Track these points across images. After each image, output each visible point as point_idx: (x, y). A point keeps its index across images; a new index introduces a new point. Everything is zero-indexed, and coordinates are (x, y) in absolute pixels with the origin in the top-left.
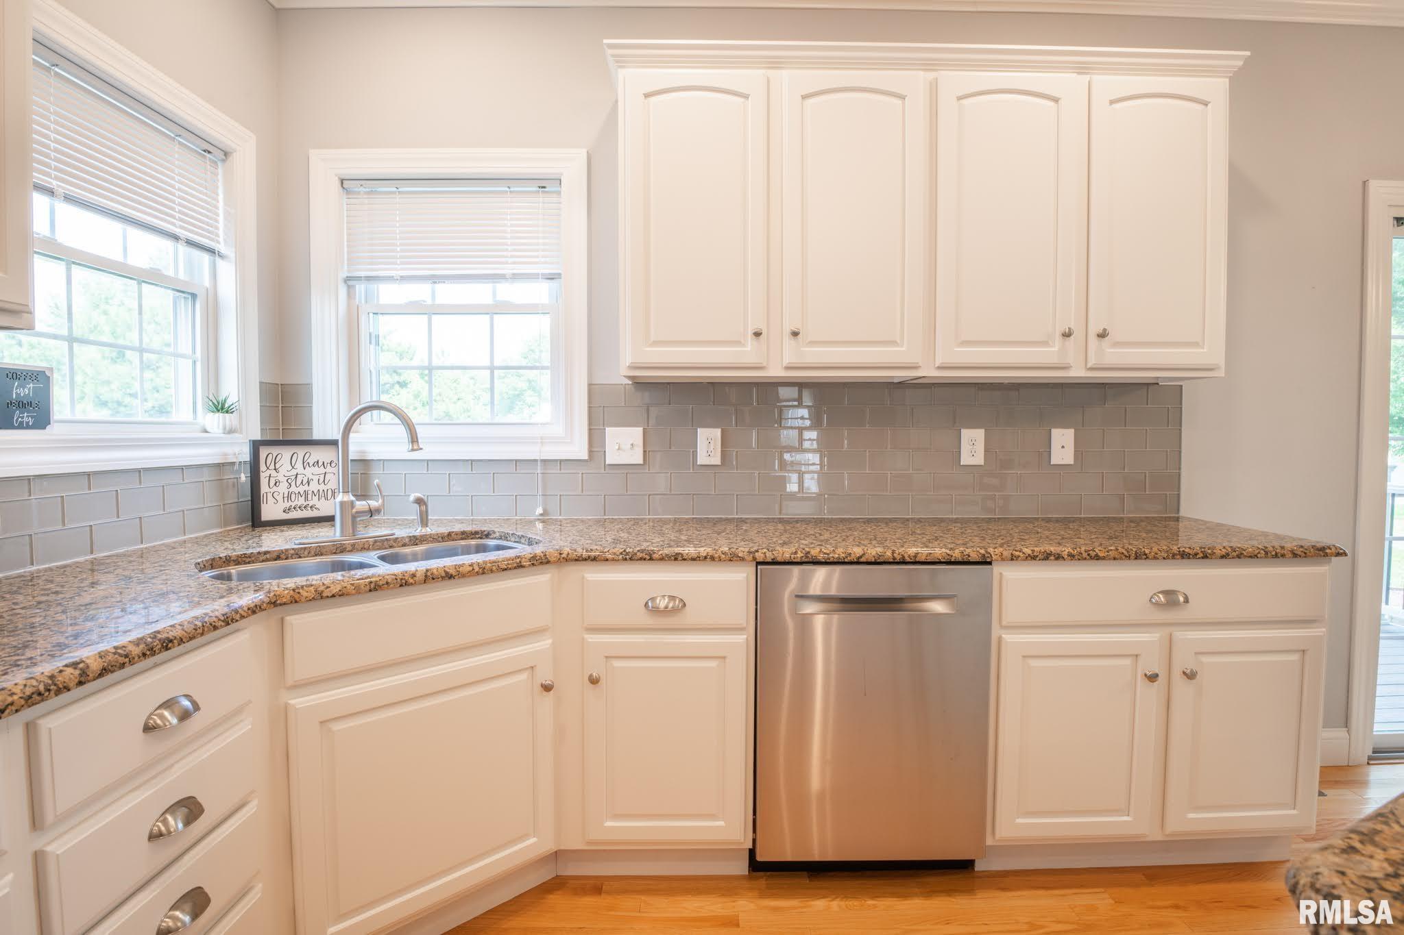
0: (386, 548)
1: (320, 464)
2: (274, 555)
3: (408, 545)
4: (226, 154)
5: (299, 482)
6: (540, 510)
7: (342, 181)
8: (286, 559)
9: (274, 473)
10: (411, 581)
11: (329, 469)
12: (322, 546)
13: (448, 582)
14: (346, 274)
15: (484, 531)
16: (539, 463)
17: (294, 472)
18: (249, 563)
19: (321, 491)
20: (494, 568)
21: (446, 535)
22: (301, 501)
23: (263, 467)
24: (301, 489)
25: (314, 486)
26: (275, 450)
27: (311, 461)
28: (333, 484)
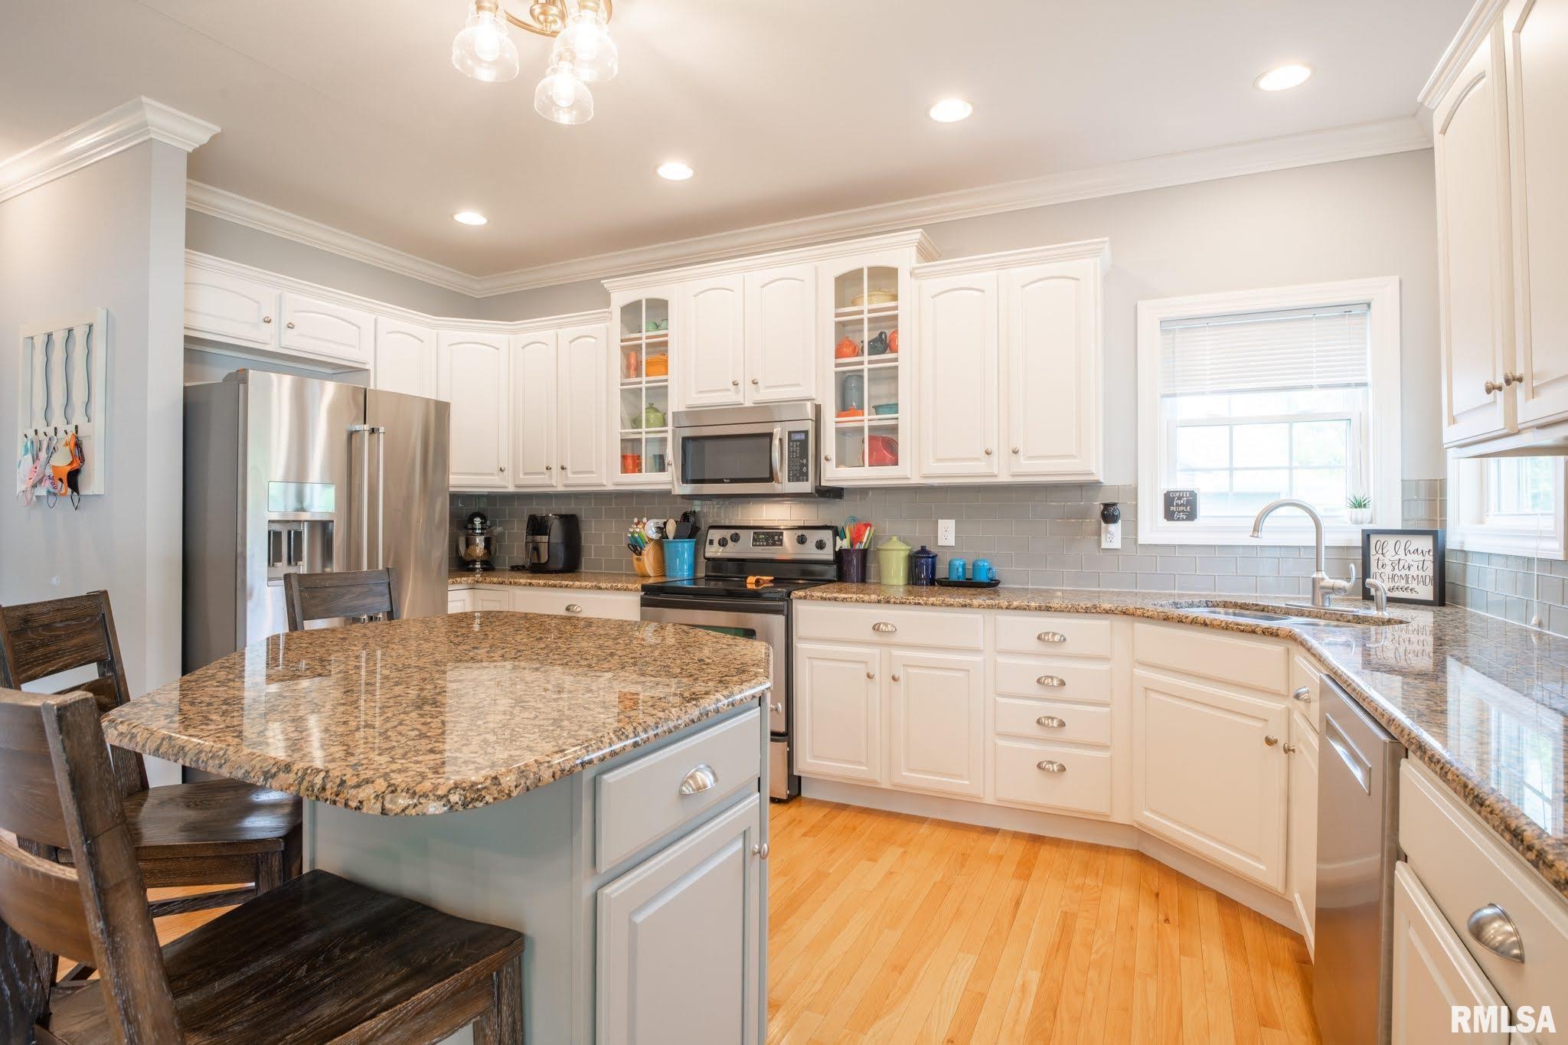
1: (1420, 551)
4: (1369, 305)
5: (1401, 566)
9: (1381, 557)
11: (1427, 557)
17: (1397, 558)
19: (1420, 576)
22: (1403, 583)
23: (1373, 551)
24: (1403, 573)
25: (1414, 572)
26: (1382, 538)
27: (1412, 549)
28: (1430, 571)
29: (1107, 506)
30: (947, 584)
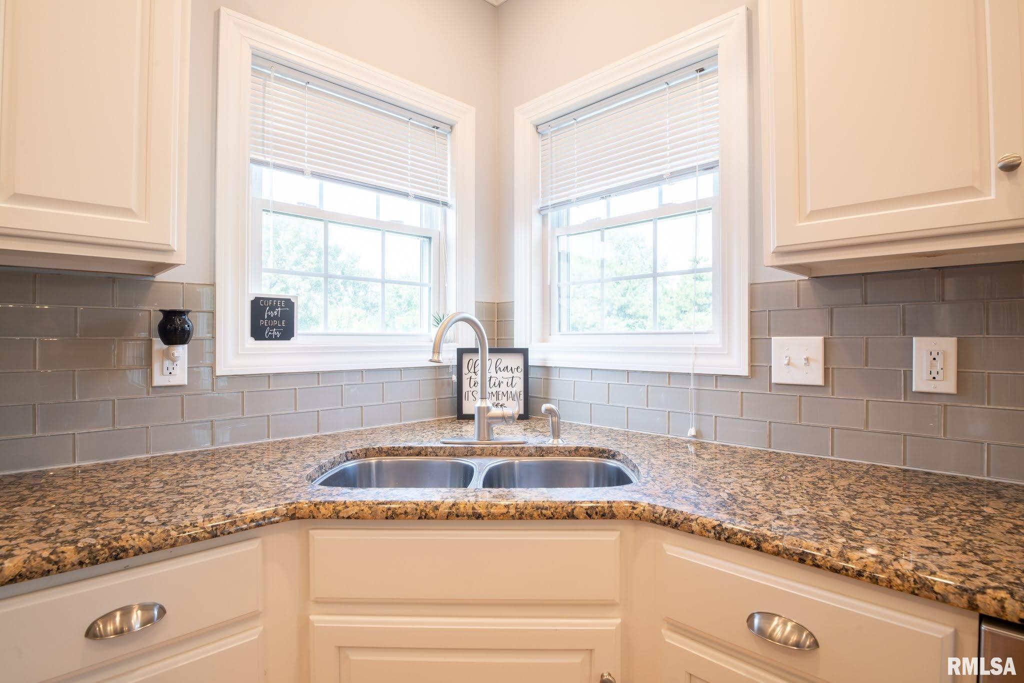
0: (512, 456)
1: (509, 368)
2: (416, 451)
3: (534, 456)
4: (451, 127)
5: (492, 384)
6: (692, 432)
7: (537, 127)
8: (426, 456)
9: (473, 375)
10: (432, 515)
11: (516, 374)
12: (456, 447)
14: (540, 205)
15: (611, 451)
16: (692, 377)
18: (397, 455)
20: (535, 514)
21: (573, 449)
22: (493, 400)
23: (465, 370)
24: (494, 390)
25: (504, 388)
26: (474, 357)
27: (502, 367)
28: (519, 387)
29: (169, 315)
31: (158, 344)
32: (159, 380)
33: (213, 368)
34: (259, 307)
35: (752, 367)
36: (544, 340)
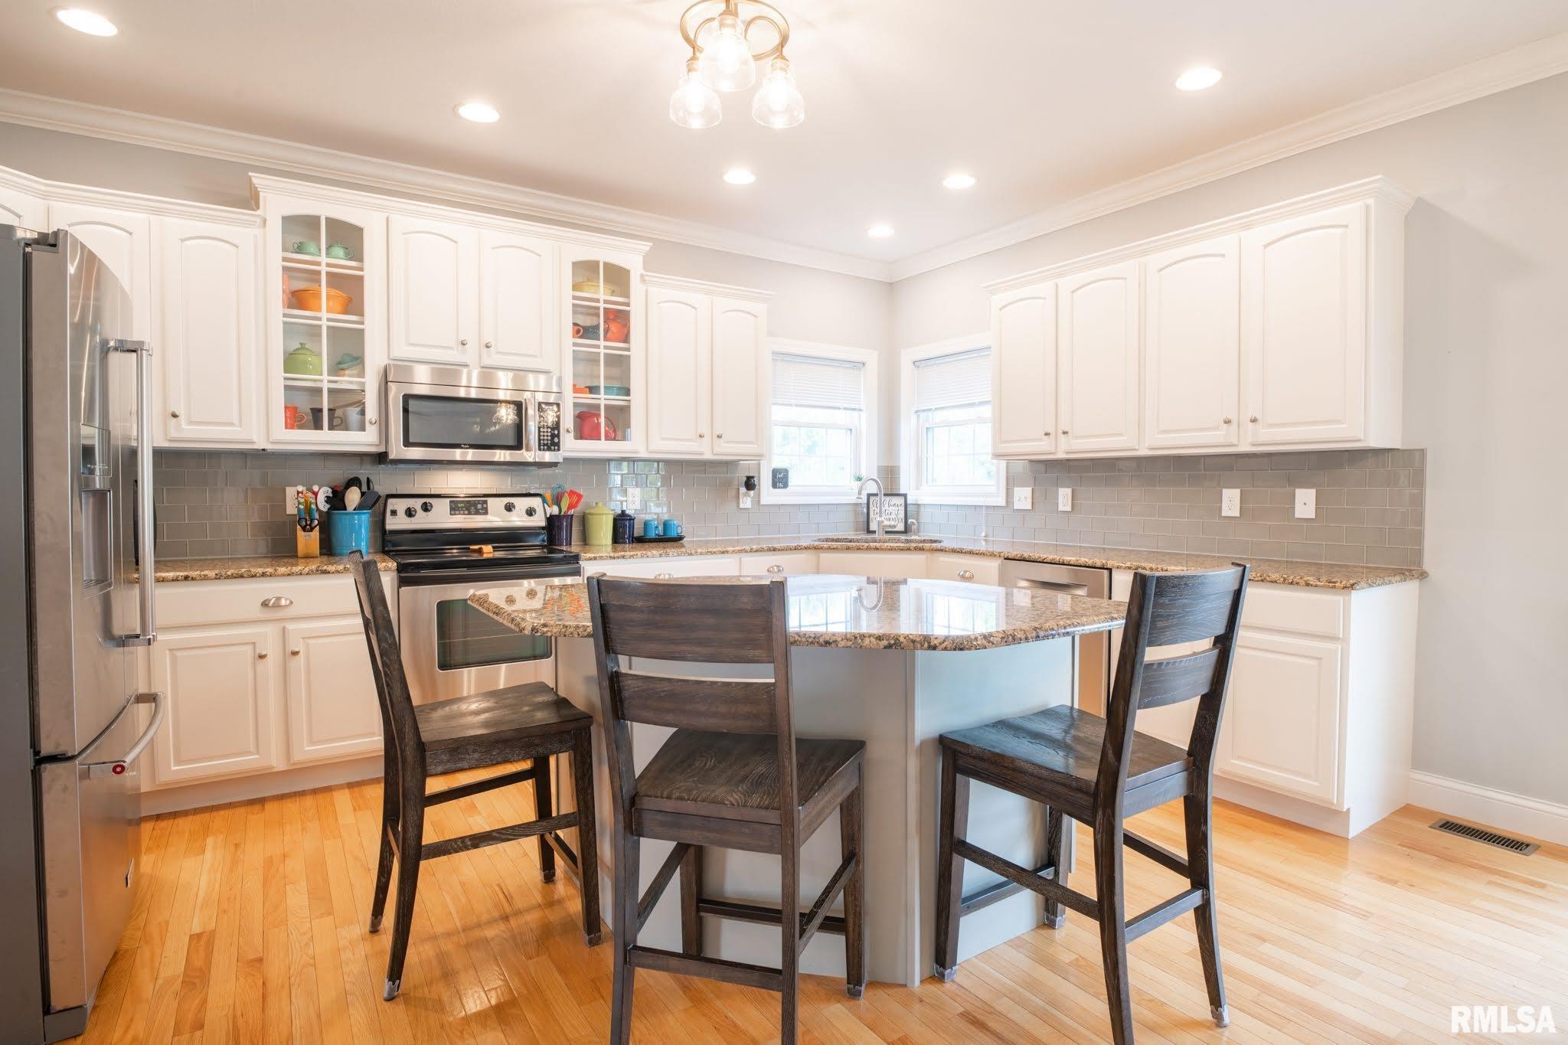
1: (896, 504)
4: (864, 364)
6: (984, 534)
7: (914, 363)
9: (876, 508)
11: (900, 508)
13: (876, 551)
14: (916, 409)
16: (984, 507)
17: (885, 509)
19: (896, 518)
22: (888, 522)
23: (871, 506)
24: (888, 517)
25: (893, 516)
26: (877, 498)
27: (892, 503)
28: (902, 515)
29: (749, 478)
30: (641, 540)
31: (743, 490)
32: (742, 506)
33: (759, 501)
34: (775, 472)
35: (1007, 502)
36: (917, 489)
